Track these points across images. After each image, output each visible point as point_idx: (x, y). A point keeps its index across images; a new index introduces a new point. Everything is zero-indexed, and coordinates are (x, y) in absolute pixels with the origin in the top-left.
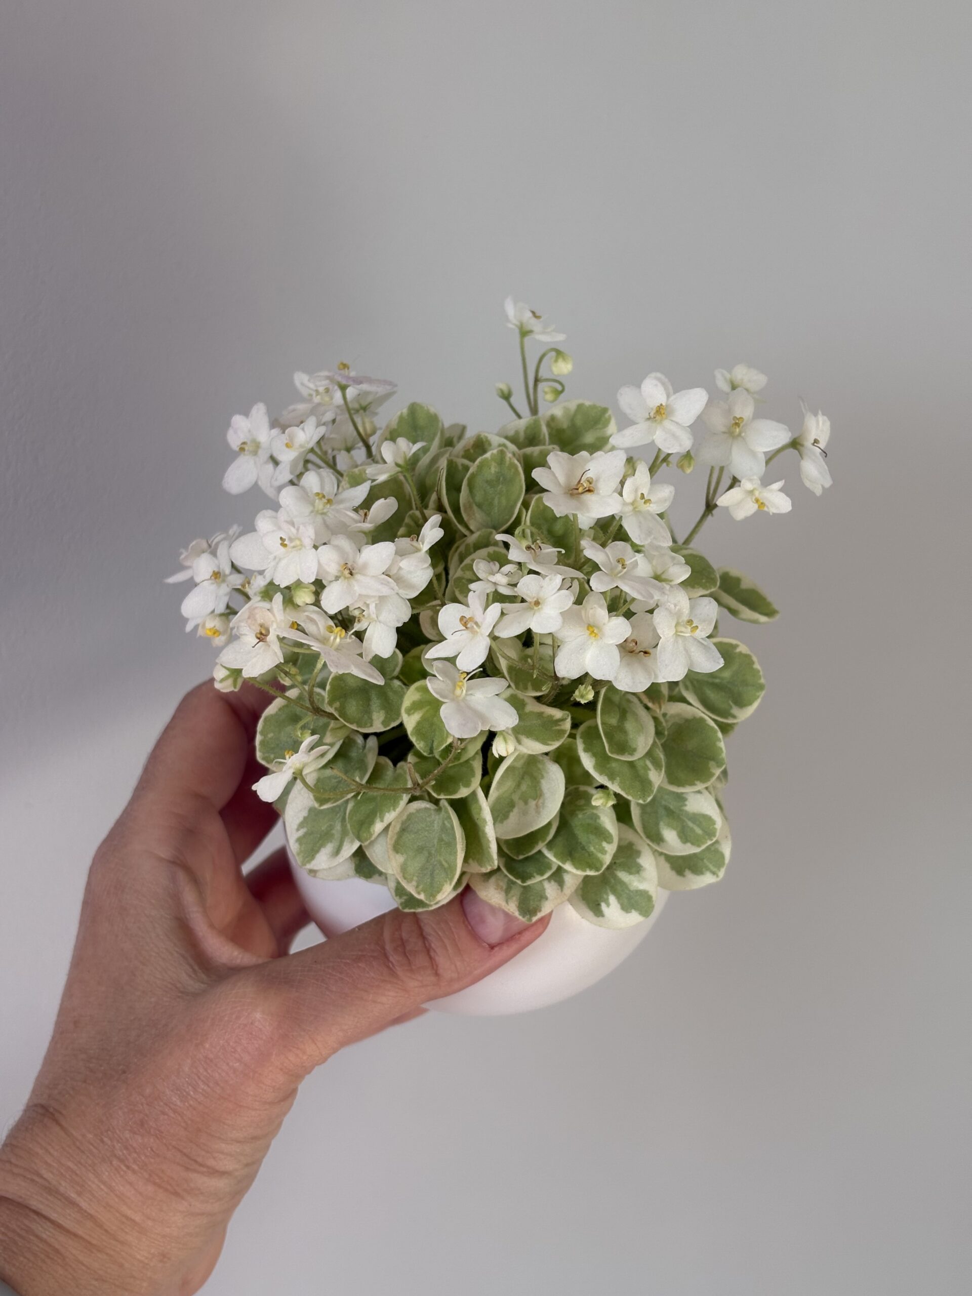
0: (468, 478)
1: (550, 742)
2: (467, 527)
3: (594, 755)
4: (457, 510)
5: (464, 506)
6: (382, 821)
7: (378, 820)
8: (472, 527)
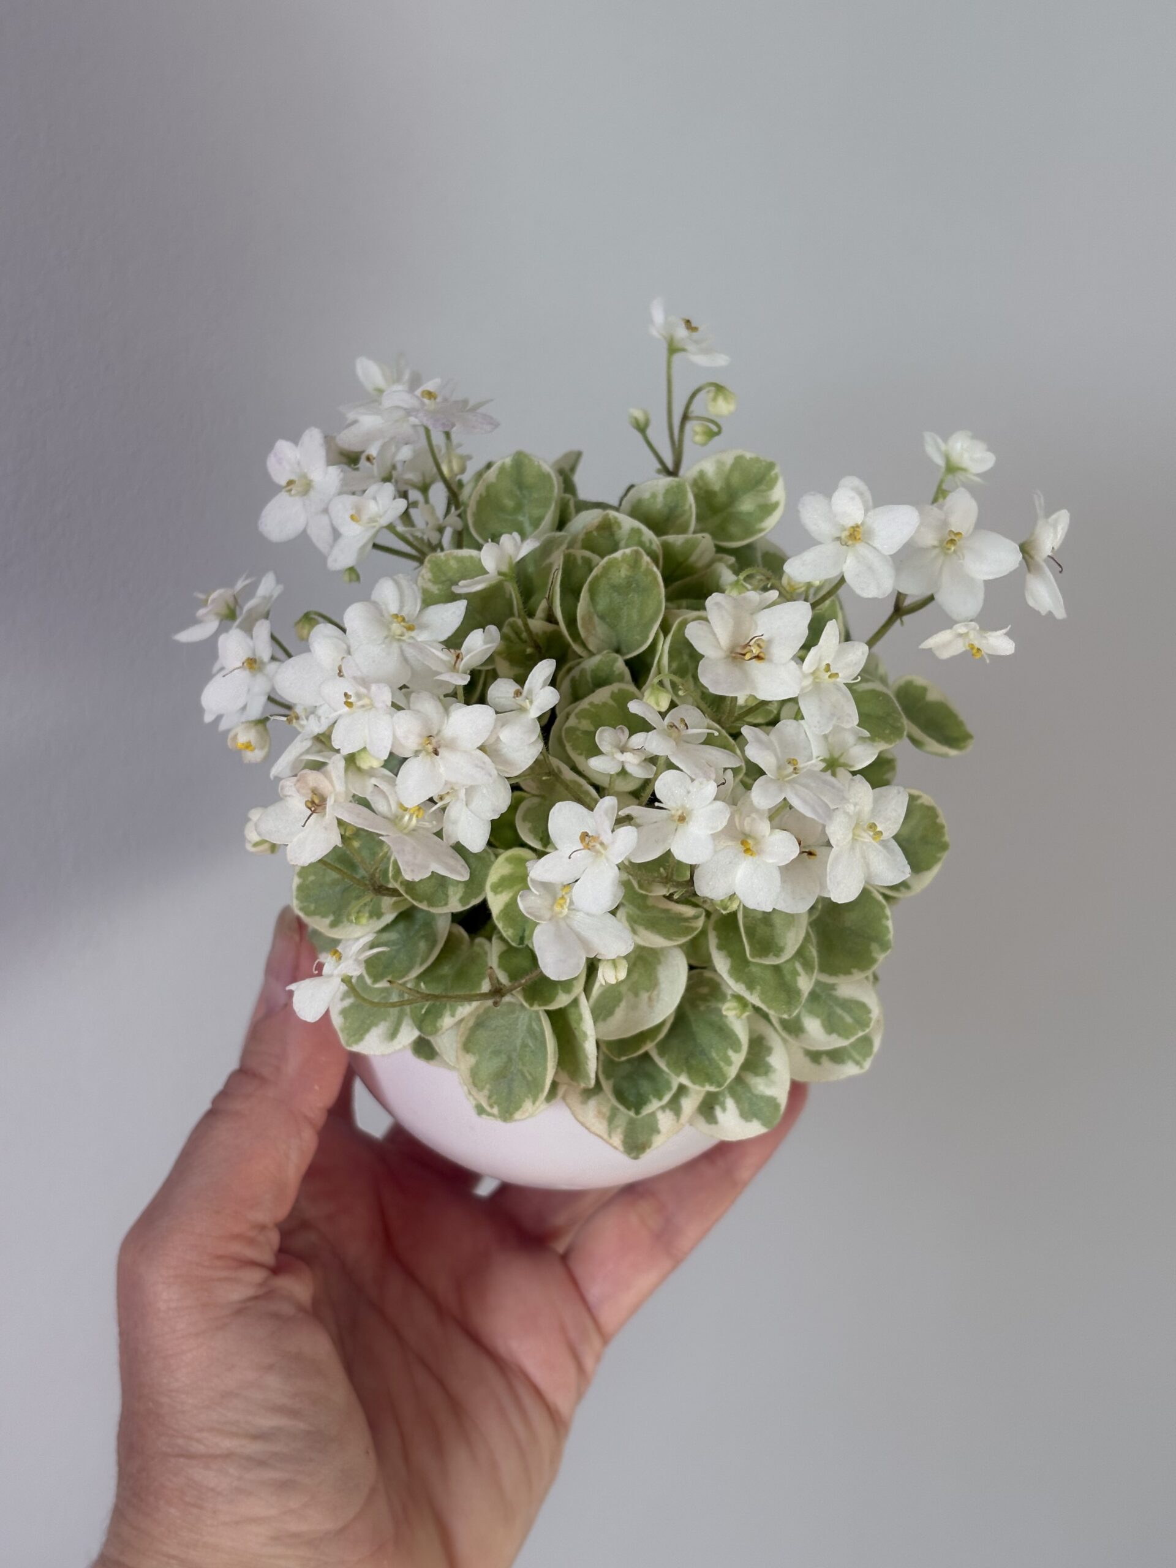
0: (590, 582)
1: (674, 938)
2: (584, 645)
3: (731, 955)
4: (571, 622)
5: (583, 619)
6: (453, 1015)
7: (447, 1013)
8: (591, 647)
